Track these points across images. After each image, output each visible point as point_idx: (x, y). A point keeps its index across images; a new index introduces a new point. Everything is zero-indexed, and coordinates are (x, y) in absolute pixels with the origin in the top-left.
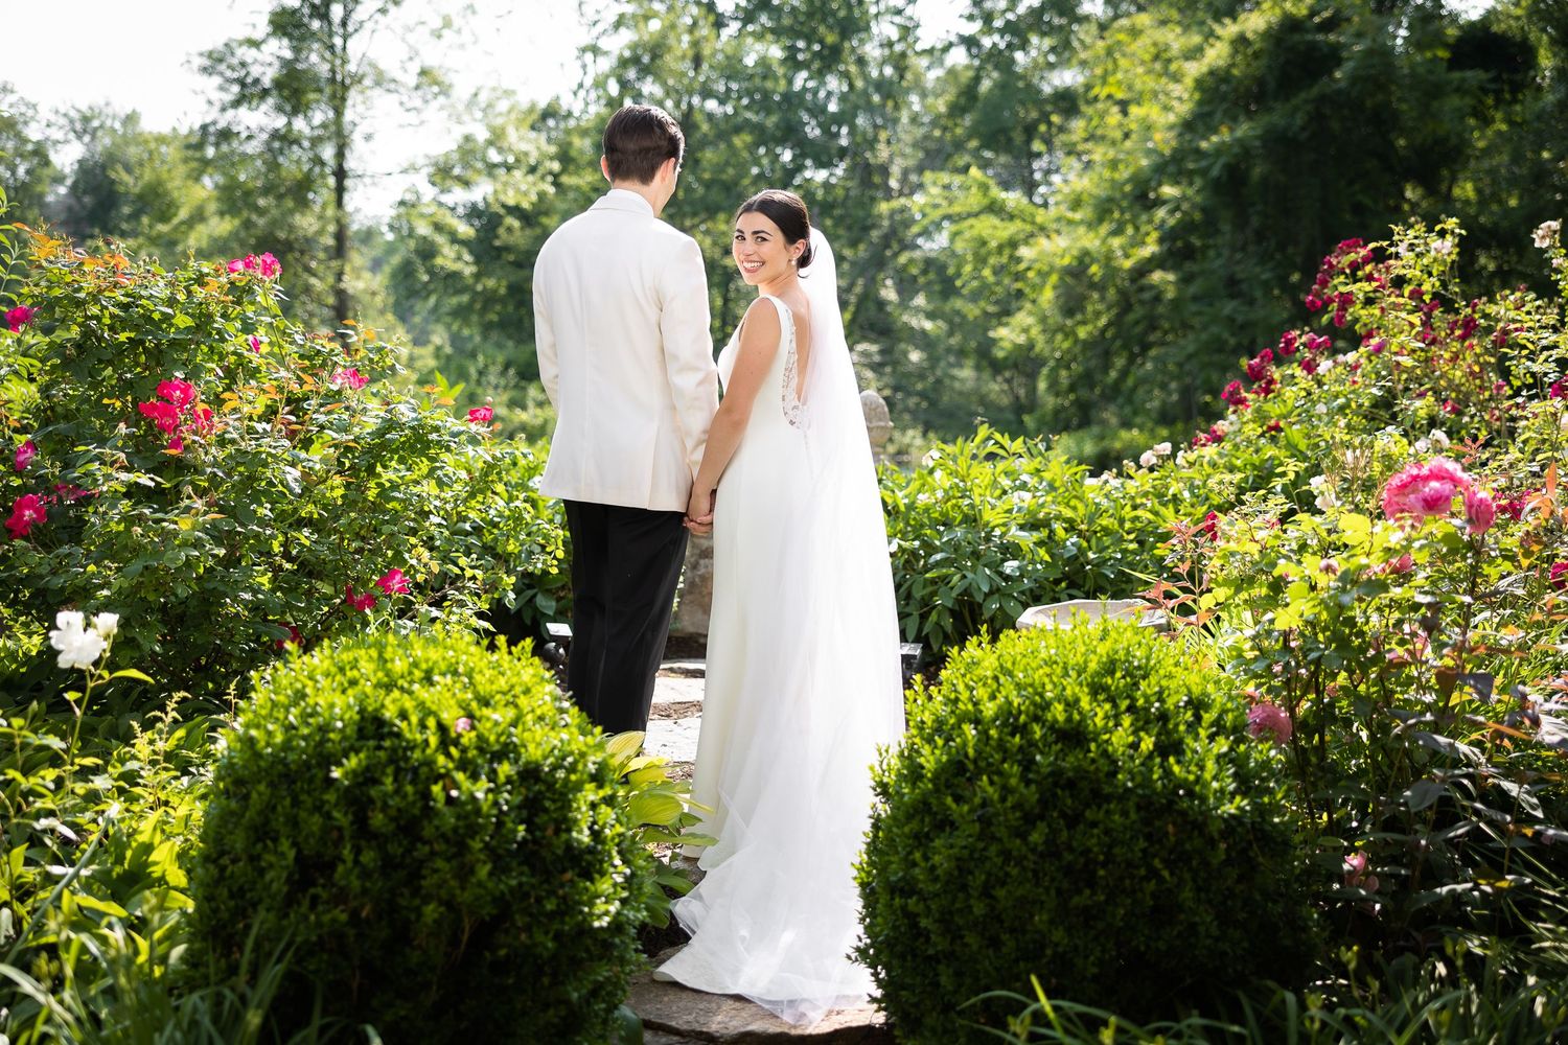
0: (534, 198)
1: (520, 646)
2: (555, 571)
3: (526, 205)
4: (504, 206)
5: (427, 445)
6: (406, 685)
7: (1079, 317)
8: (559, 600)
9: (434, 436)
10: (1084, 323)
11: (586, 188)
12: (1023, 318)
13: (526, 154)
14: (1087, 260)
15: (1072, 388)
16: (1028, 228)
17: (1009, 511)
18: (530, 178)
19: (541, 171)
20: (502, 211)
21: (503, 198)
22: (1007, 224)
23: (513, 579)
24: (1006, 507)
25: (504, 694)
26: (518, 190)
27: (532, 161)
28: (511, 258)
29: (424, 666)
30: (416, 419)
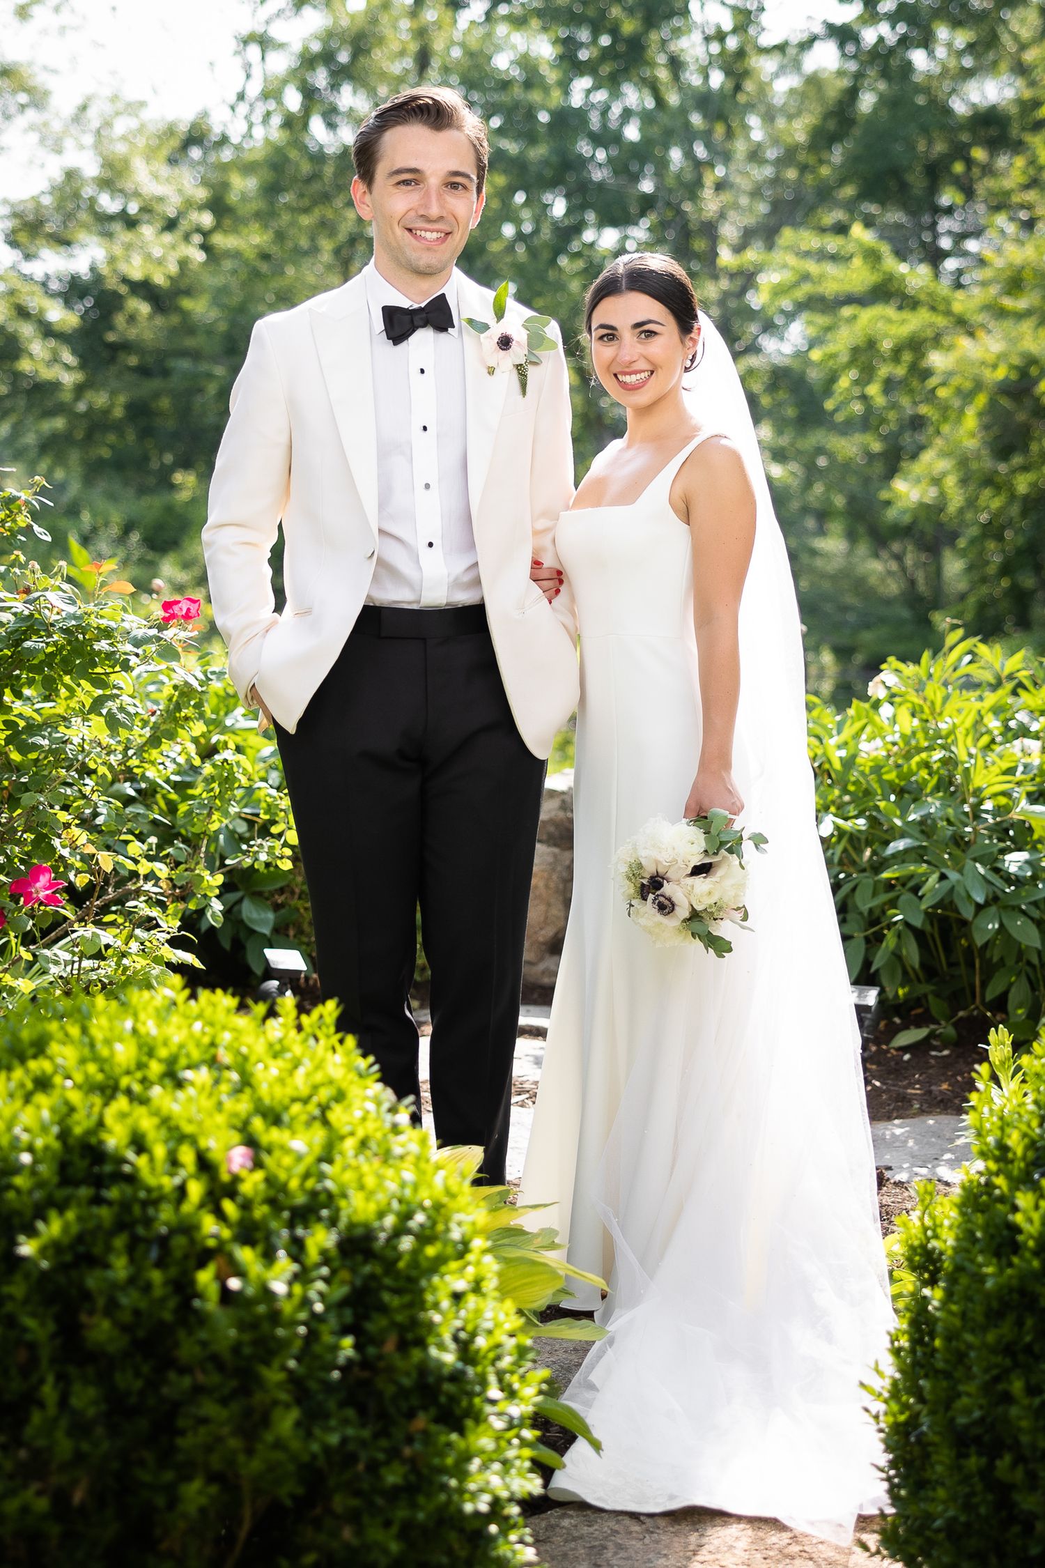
0: (173, 269)
1: (316, 1013)
2: (286, 865)
3: (159, 279)
4: (125, 280)
5: (92, 659)
6: (137, 1088)
7: (1017, 460)
8: (277, 907)
9: (103, 645)
10: (1025, 468)
11: (250, 254)
12: (932, 461)
13: (161, 199)
14: (1034, 371)
15: (1006, 569)
16: (941, 321)
17: (1011, 771)
18: (168, 238)
19: (184, 225)
20: (123, 290)
21: (124, 268)
22: (906, 315)
23: (219, 879)
24: (1005, 765)
25: (306, 1101)
26: (148, 257)
27: (171, 212)
28: (133, 361)
29: (163, 1053)
30: (74, 617)
